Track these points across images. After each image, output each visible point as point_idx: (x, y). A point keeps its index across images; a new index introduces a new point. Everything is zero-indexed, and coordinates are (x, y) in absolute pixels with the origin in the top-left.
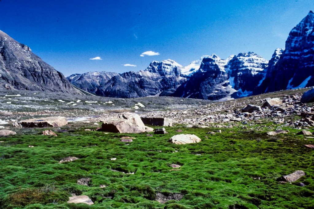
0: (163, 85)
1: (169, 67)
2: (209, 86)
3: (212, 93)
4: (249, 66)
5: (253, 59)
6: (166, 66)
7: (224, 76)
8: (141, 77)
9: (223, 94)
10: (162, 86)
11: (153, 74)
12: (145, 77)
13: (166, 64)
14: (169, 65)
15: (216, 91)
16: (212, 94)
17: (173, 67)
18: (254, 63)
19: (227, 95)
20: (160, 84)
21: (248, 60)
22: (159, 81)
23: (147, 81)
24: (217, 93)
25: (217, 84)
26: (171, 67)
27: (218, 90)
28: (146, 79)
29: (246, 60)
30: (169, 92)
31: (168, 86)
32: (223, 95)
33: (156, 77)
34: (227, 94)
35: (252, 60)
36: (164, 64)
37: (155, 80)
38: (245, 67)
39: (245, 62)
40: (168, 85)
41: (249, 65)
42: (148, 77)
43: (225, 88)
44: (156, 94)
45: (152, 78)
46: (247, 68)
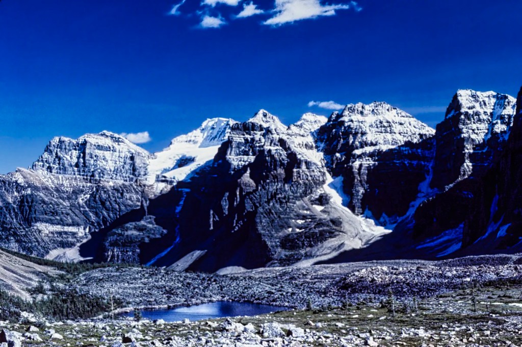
0: (97, 214)
1: (108, 154)
2: (278, 206)
3: (290, 227)
4: (382, 142)
5: (388, 122)
6: (98, 152)
7: (312, 174)
8: (24, 188)
9: (325, 228)
10: (93, 218)
11: (58, 178)
12: (36, 188)
13: (100, 147)
14: (108, 149)
15: (300, 222)
16: (290, 229)
17: (123, 155)
18: (395, 133)
19: (336, 230)
20: (87, 209)
21: (374, 125)
22: (81, 201)
23: (44, 202)
24: (305, 228)
25: (297, 198)
26: (117, 154)
27: (304, 217)
28: (41, 194)
29: (371, 126)
30: (130, 233)
31: (111, 215)
32: (323, 230)
33: (70, 190)
34: (334, 227)
35: (386, 124)
36: (91, 144)
37: (69, 198)
38: (372, 144)
39: (368, 131)
40: (113, 210)
41: (380, 138)
42: (46, 188)
43: (323, 211)
44: (78, 241)
45: (57, 190)
46: (377, 147)
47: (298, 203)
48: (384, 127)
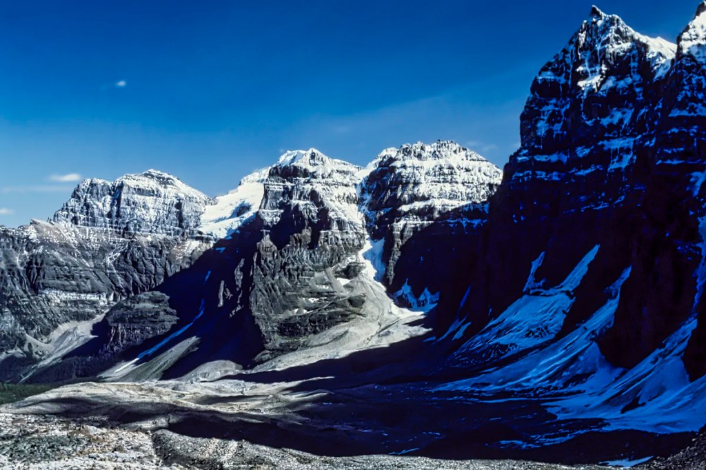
0: (125, 277)
1: (149, 200)
2: (285, 280)
3: (297, 307)
4: (436, 195)
5: (450, 168)
6: (139, 198)
7: (345, 236)
8: (36, 246)
9: (338, 309)
10: (121, 282)
11: (84, 231)
12: (51, 246)
13: (140, 191)
14: (151, 193)
15: (312, 300)
16: (296, 310)
17: (168, 201)
18: (457, 183)
19: (353, 313)
20: (115, 271)
21: (432, 172)
22: (108, 261)
23: (57, 263)
24: (315, 309)
25: (317, 269)
26: (161, 200)
27: (319, 294)
28: (56, 254)
29: (428, 173)
30: (141, 305)
31: (144, 278)
32: (335, 313)
33: (96, 246)
34: (351, 308)
35: (446, 171)
36: (129, 188)
37: (94, 257)
38: (424, 198)
39: (422, 180)
40: (147, 272)
41: (436, 190)
42: (66, 246)
43: (347, 286)
44: (98, 312)
45: (81, 247)
46: (429, 203)
47: (317, 274)
48: (444, 174)
